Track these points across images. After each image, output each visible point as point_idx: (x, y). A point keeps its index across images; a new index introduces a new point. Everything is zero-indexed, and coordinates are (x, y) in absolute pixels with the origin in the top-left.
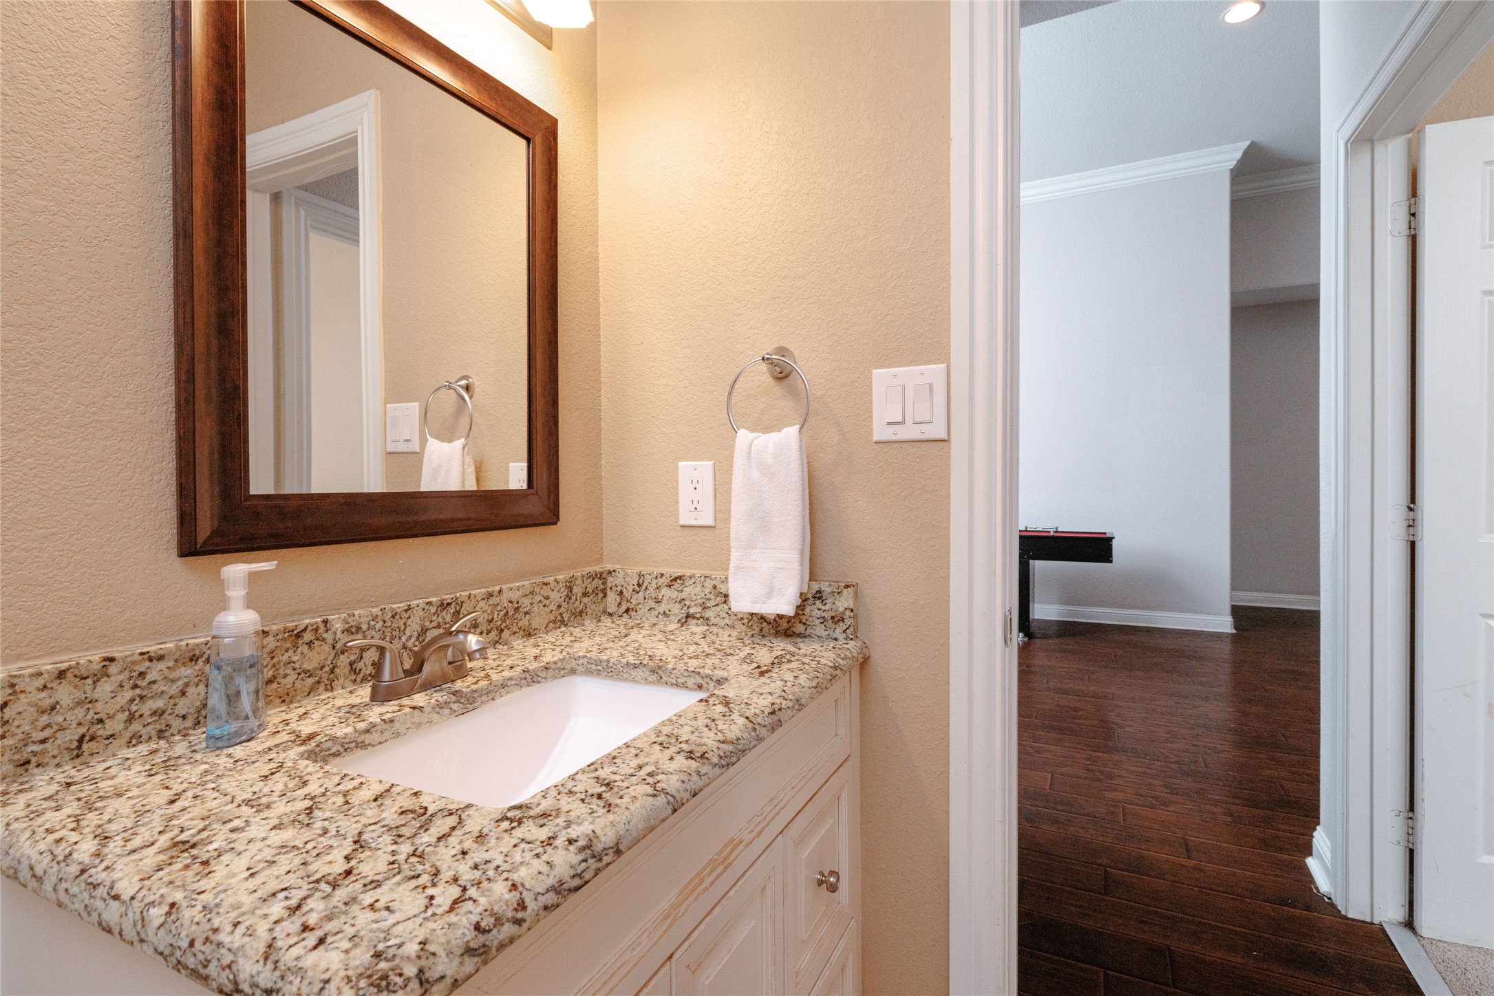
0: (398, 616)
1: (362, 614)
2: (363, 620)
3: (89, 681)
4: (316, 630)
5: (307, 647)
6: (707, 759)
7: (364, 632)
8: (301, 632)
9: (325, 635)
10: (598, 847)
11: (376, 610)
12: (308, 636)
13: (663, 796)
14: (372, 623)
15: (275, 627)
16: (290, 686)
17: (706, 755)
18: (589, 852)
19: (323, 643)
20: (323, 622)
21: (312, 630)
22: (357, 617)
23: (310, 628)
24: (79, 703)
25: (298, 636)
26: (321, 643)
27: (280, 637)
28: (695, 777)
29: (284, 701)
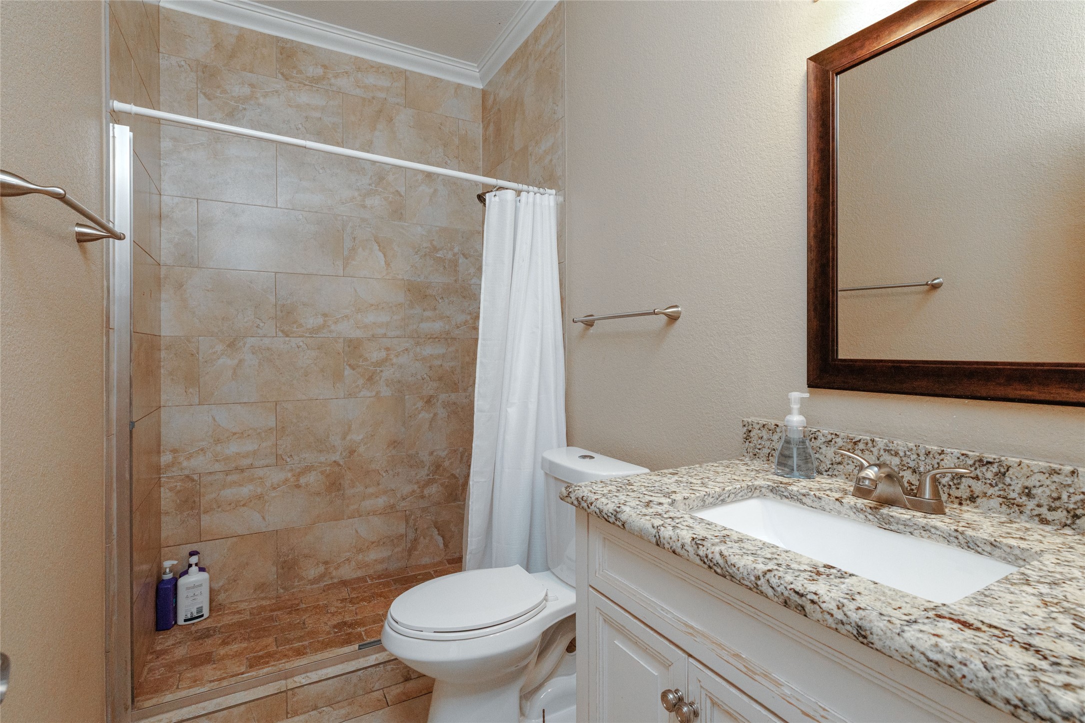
0: (931, 456)
1: (900, 445)
2: (900, 448)
3: (771, 432)
4: (867, 444)
5: (860, 452)
6: (698, 548)
7: (901, 457)
8: (857, 442)
9: (872, 449)
10: (619, 516)
11: (911, 445)
12: (861, 446)
13: (656, 531)
14: (908, 453)
15: (842, 434)
16: (851, 471)
17: (700, 546)
18: (615, 513)
19: (871, 453)
20: (871, 440)
21: (864, 443)
22: (895, 445)
23: (862, 441)
24: (769, 439)
25: (855, 443)
26: (869, 453)
27: (845, 440)
28: (679, 544)
29: (847, 478)
